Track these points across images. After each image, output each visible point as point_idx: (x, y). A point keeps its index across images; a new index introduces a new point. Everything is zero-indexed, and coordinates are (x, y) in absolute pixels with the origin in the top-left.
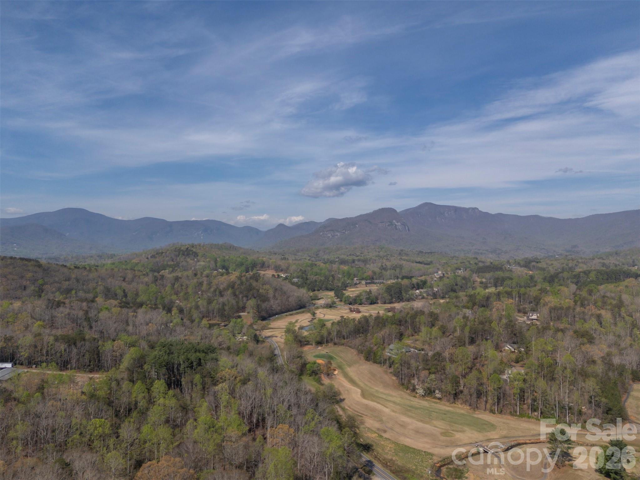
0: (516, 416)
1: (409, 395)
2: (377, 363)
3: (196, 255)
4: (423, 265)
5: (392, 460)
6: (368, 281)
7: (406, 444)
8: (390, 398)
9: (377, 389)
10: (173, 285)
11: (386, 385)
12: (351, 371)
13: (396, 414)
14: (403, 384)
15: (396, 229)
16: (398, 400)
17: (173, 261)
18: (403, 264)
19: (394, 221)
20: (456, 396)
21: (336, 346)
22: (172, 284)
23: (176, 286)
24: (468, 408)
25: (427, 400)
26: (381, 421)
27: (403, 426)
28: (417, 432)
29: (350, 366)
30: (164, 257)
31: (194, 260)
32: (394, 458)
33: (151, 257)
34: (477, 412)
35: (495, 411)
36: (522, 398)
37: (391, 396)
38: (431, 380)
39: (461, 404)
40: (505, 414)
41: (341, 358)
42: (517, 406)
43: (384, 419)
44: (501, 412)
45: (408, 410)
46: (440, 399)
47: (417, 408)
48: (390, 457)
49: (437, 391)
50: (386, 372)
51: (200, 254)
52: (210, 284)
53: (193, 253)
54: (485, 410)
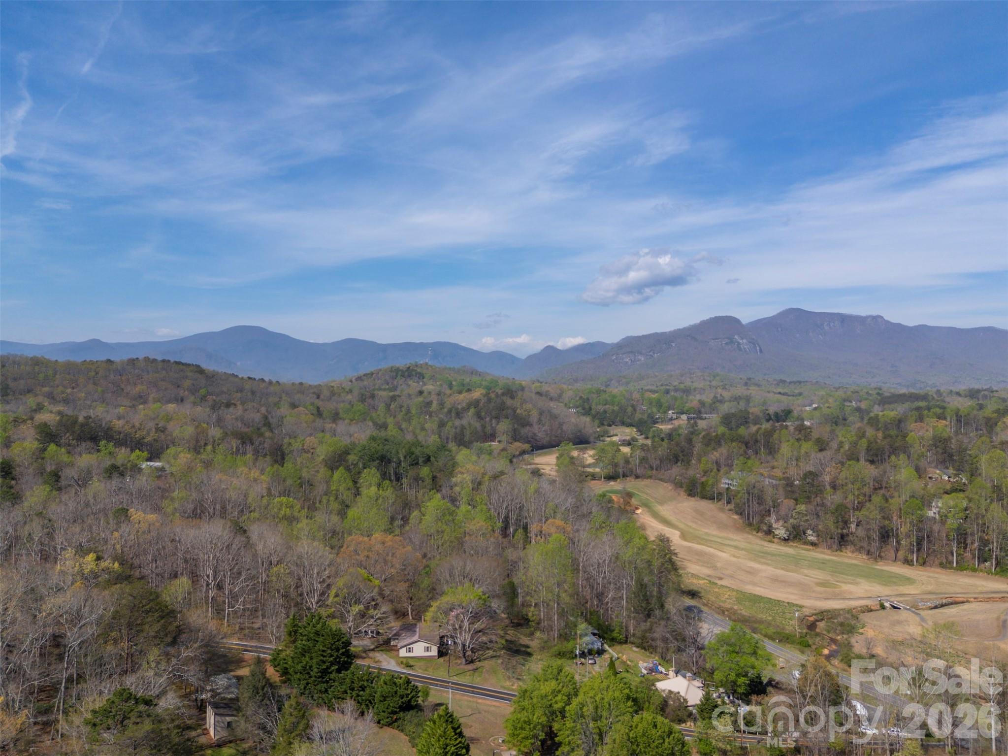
0: (952, 568)
1: (761, 539)
2: (706, 499)
3: (421, 376)
4: (786, 397)
5: (731, 608)
6: (692, 415)
7: (757, 593)
8: (728, 542)
9: (706, 531)
10: (388, 406)
11: (722, 526)
12: (665, 510)
13: (740, 560)
14: (750, 525)
15: (740, 349)
16: (743, 545)
17: (388, 384)
18: (751, 394)
19: (736, 337)
20: (843, 541)
21: (640, 480)
22: (386, 404)
23: (392, 406)
24: (864, 557)
25: (791, 547)
26: (715, 568)
27: (751, 572)
28: (775, 580)
29: (661, 503)
30: (374, 380)
31: (418, 382)
32: (735, 607)
33: (356, 380)
34: (879, 563)
35: (912, 561)
36: (963, 542)
37: (732, 540)
38: (799, 513)
39: (853, 552)
40: (931, 566)
41: (647, 494)
42: (953, 555)
43: (719, 565)
44: (924, 564)
45: (759, 556)
46: (813, 544)
47: (773, 555)
48: (729, 606)
49: (809, 532)
50: (722, 510)
51: (427, 376)
52: (442, 404)
53: (416, 374)
54: (896, 560)
